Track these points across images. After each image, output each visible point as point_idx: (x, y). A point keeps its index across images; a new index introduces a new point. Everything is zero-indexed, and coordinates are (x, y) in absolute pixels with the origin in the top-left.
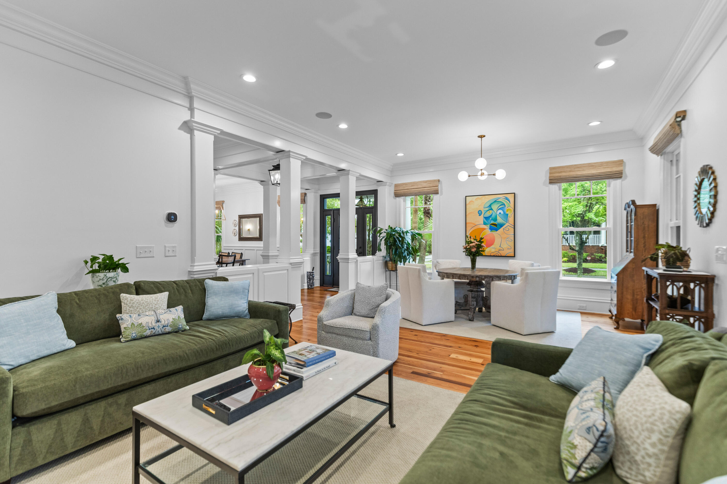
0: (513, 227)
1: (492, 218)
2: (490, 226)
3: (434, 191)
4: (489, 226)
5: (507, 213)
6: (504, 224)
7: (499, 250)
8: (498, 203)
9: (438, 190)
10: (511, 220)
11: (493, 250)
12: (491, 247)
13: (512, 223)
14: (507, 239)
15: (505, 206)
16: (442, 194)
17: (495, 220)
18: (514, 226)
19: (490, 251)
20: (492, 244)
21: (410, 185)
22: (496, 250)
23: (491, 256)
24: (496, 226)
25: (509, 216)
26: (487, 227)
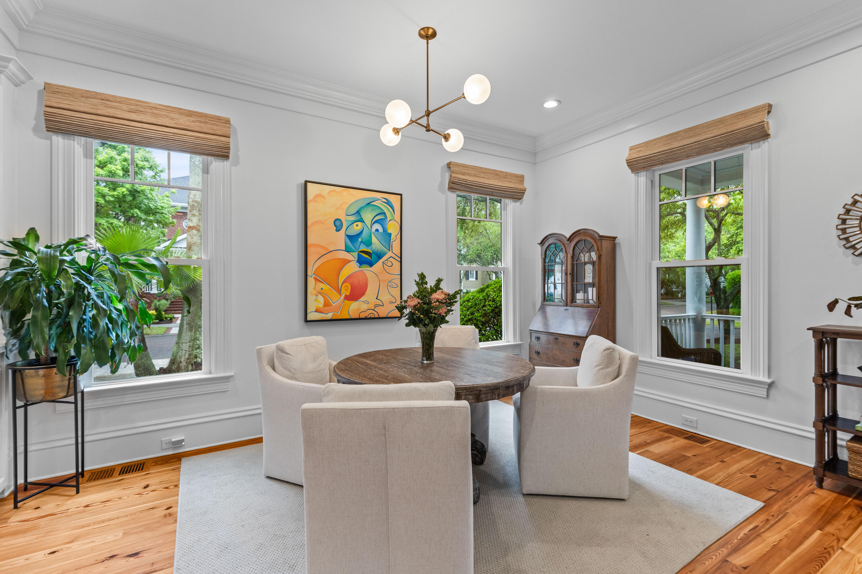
0: (399, 260)
1: (362, 239)
2: (359, 256)
3: (219, 147)
4: (356, 254)
5: (389, 231)
6: (385, 254)
7: (376, 306)
8: (373, 210)
9: (229, 148)
10: (396, 245)
11: (364, 307)
12: (362, 299)
13: (398, 252)
14: (389, 284)
15: (386, 217)
16: (236, 163)
17: (369, 243)
18: (401, 258)
19: (358, 309)
20: (363, 294)
21: (124, 107)
22: (370, 305)
23: (360, 319)
24: (371, 257)
25: (394, 238)
26: (353, 257)
